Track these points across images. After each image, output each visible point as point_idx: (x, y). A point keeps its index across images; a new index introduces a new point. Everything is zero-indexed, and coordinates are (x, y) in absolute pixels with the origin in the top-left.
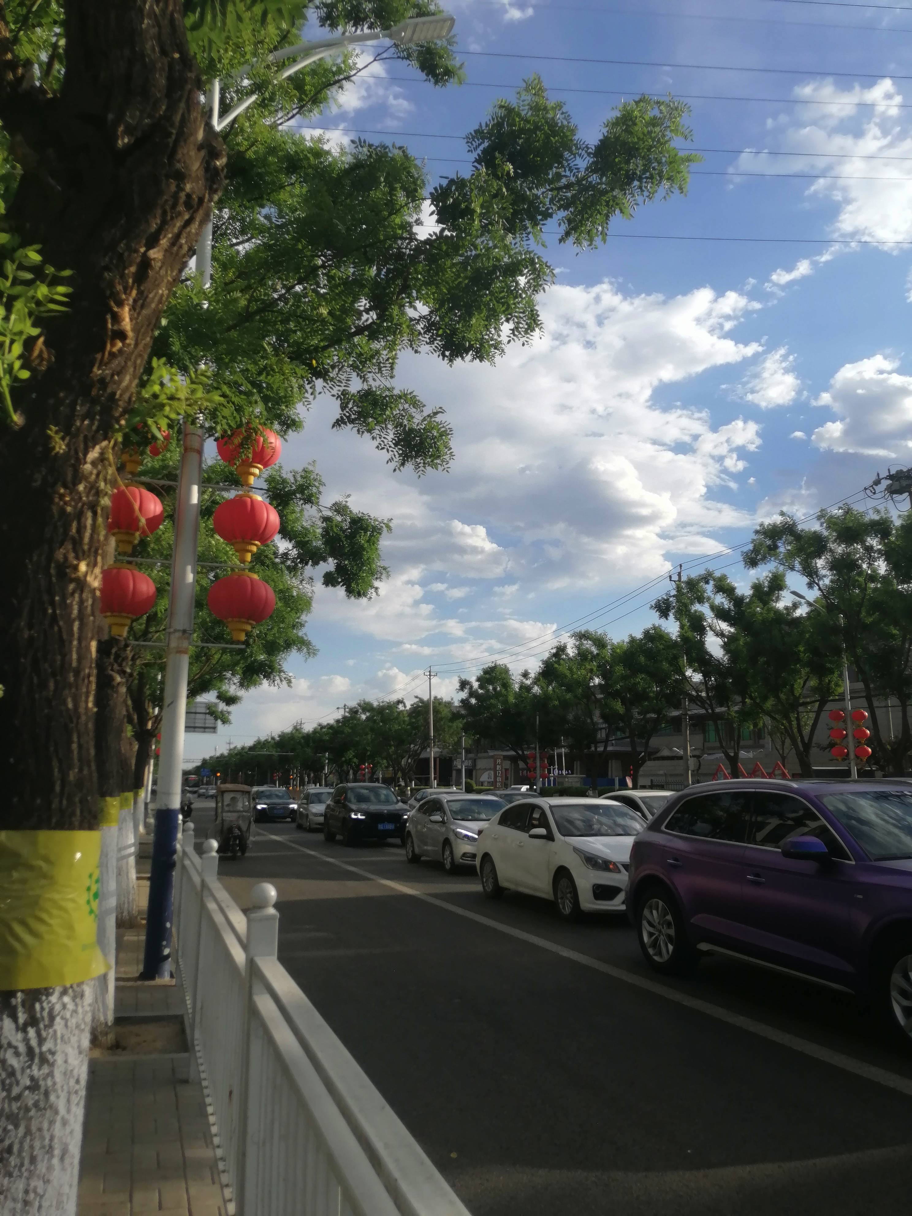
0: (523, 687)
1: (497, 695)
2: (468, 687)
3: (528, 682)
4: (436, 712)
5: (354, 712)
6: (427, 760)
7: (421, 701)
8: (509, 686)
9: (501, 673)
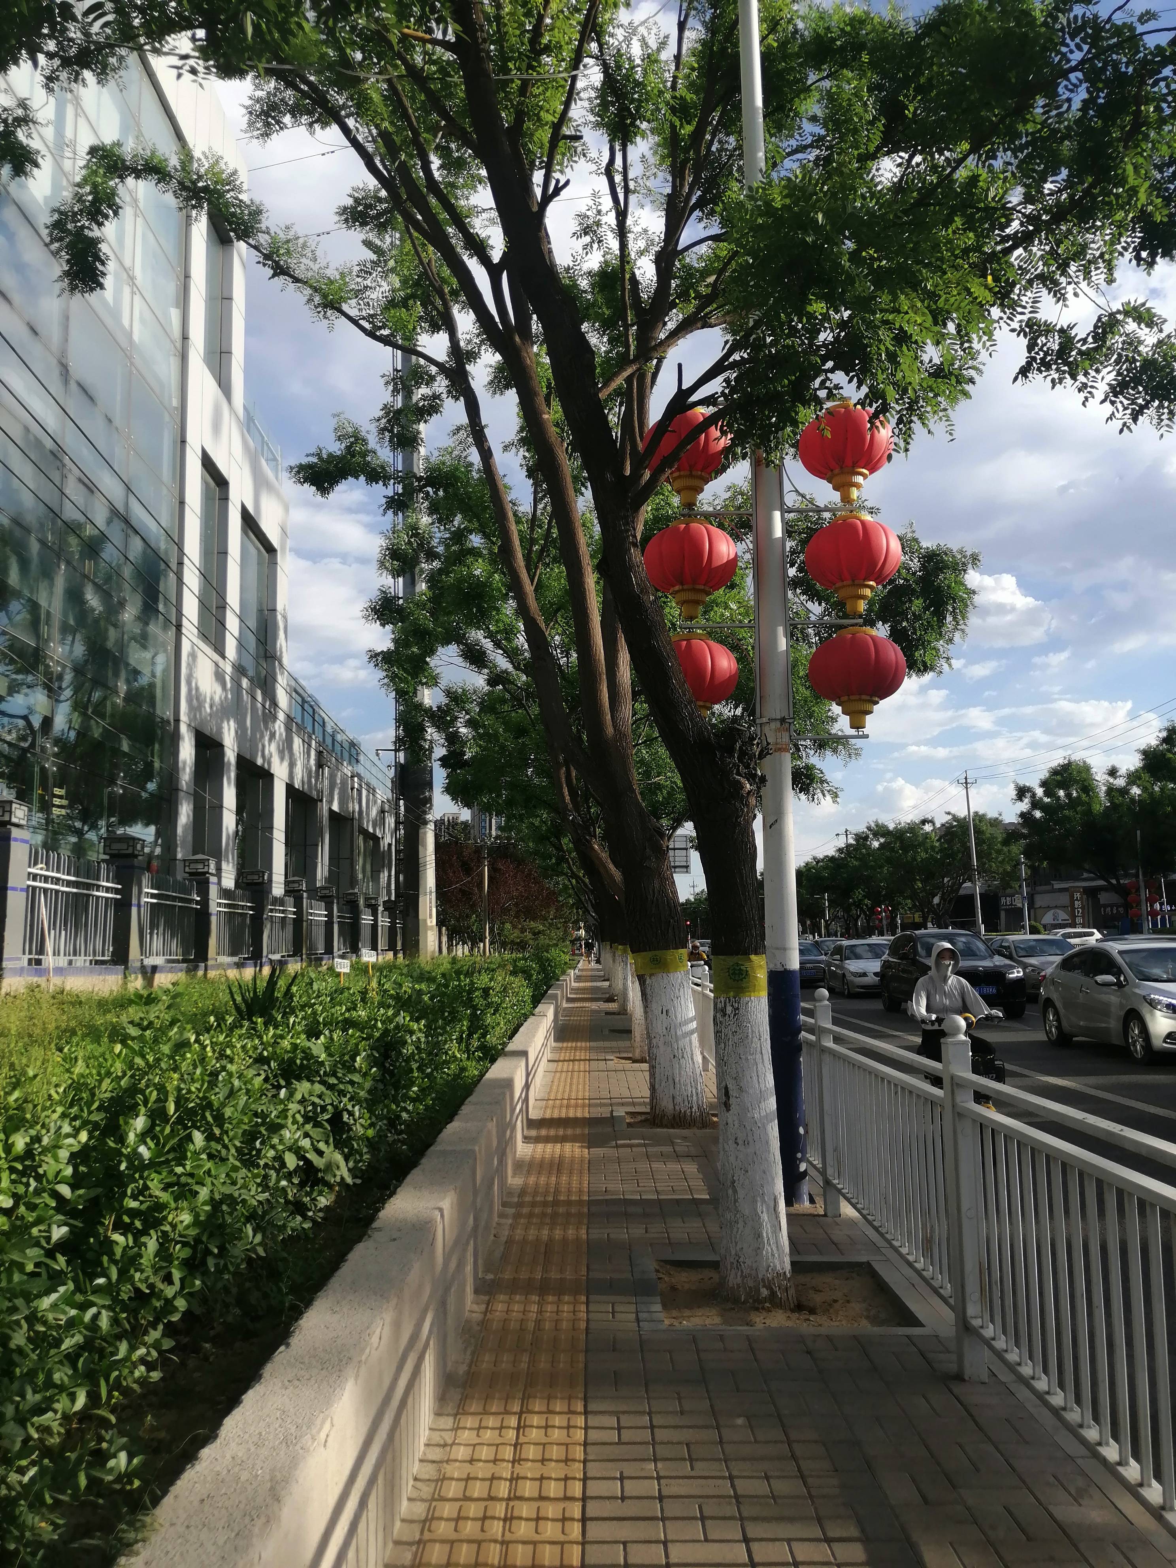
0: (1111, 790)
1: (1073, 803)
2: (1028, 795)
3: (1120, 782)
4: (978, 831)
5: (861, 839)
6: (971, 898)
7: (955, 818)
8: (1093, 790)
9: (1079, 772)
